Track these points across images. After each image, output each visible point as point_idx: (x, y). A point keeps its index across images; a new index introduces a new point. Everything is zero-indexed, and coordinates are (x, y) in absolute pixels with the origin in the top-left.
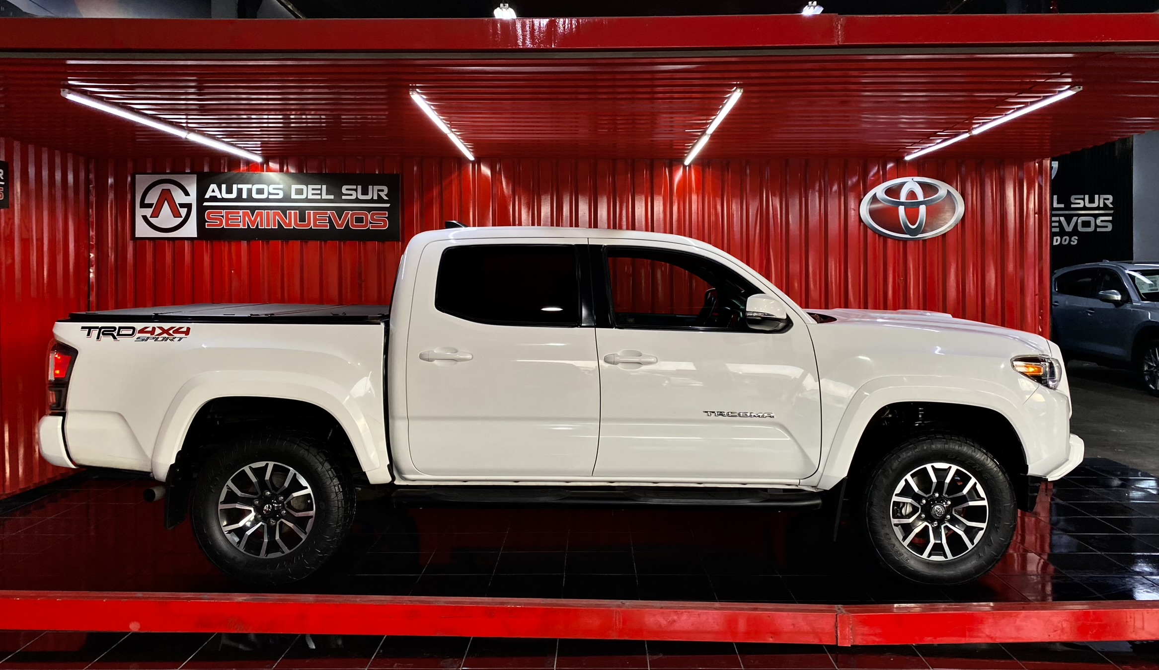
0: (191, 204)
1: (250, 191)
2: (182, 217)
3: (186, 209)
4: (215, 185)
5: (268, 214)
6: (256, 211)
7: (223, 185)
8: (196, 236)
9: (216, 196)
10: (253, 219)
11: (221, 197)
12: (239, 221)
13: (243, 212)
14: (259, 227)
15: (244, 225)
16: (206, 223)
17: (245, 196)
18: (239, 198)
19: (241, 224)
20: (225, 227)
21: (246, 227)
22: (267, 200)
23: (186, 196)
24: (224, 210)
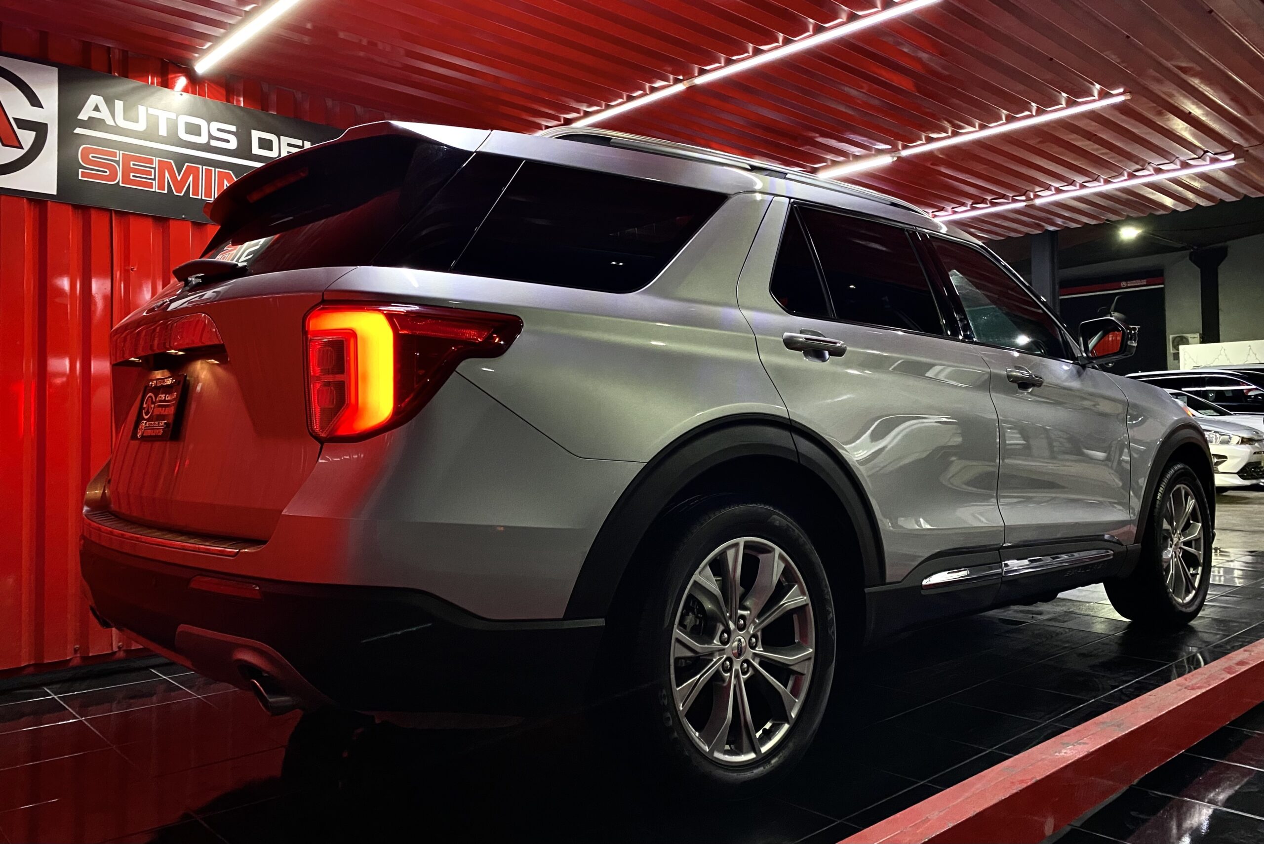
0: (46, 125)
1: (173, 127)
2: (21, 148)
3: (35, 133)
4: (101, 98)
5: (209, 173)
6: (187, 164)
7: (116, 101)
8: (55, 193)
9: (104, 120)
10: (179, 178)
11: (114, 124)
12: (153, 177)
13: (159, 160)
14: (191, 196)
15: (161, 187)
16: (80, 170)
17: (163, 132)
18: (150, 134)
19: (155, 184)
20: (121, 184)
21: (166, 192)
22: (207, 148)
23: (33, 105)
24: (120, 150)
